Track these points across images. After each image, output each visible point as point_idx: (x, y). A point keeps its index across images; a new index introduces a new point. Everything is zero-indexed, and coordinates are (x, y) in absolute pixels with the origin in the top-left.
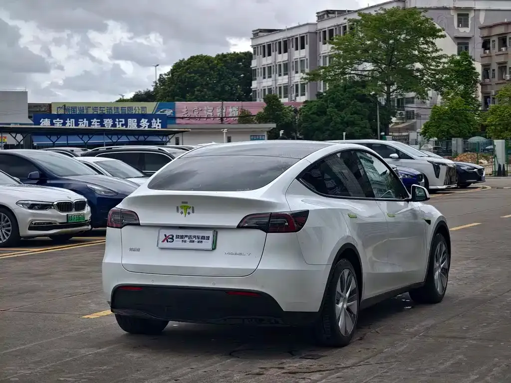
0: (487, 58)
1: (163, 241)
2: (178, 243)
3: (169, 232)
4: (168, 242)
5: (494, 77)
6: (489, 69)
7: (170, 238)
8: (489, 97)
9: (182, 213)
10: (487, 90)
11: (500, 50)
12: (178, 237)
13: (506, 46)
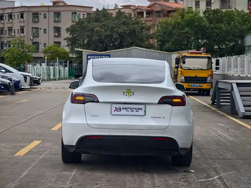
0: (2, 25)
1: (115, 111)
2: (123, 112)
3: (118, 106)
4: (117, 111)
5: (6, 34)
6: (3, 30)
7: (119, 109)
8: (3, 44)
9: (126, 95)
10: (2, 40)
11: (9, 21)
12: (123, 108)
13: (12, 19)
